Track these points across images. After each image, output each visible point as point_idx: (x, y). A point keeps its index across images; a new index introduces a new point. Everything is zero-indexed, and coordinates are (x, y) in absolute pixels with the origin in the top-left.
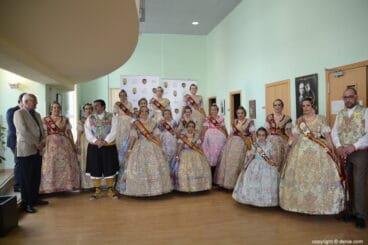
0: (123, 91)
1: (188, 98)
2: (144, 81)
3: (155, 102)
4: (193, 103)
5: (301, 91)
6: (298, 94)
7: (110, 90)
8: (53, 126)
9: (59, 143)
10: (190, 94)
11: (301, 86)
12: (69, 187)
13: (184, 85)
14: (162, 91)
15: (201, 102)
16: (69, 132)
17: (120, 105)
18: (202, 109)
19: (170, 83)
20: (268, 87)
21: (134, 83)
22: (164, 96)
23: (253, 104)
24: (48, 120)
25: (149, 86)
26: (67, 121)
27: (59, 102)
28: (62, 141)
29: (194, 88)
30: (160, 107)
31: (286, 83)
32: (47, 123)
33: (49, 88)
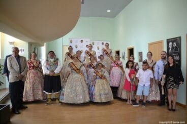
0: (71, 46)
1: (104, 50)
2: (82, 41)
3: (87, 53)
4: (107, 53)
5: (170, 47)
6: (168, 48)
7: (63, 46)
8: (32, 65)
9: (36, 74)
10: (105, 48)
11: (170, 44)
12: (41, 98)
13: (103, 43)
14: (92, 46)
15: (111, 52)
16: (41, 68)
17: (69, 54)
18: (112, 57)
19: (96, 42)
20: (150, 45)
21: (76, 42)
22: (93, 49)
23: (141, 54)
24: (30, 62)
25: (85, 44)
26: (40, 63)
27: (36, 52)
28: (37, 73)
29: (108, 45)
30: (90, 55)
31: (161, 42)
32: (29, 64)
33: (30, 44)
